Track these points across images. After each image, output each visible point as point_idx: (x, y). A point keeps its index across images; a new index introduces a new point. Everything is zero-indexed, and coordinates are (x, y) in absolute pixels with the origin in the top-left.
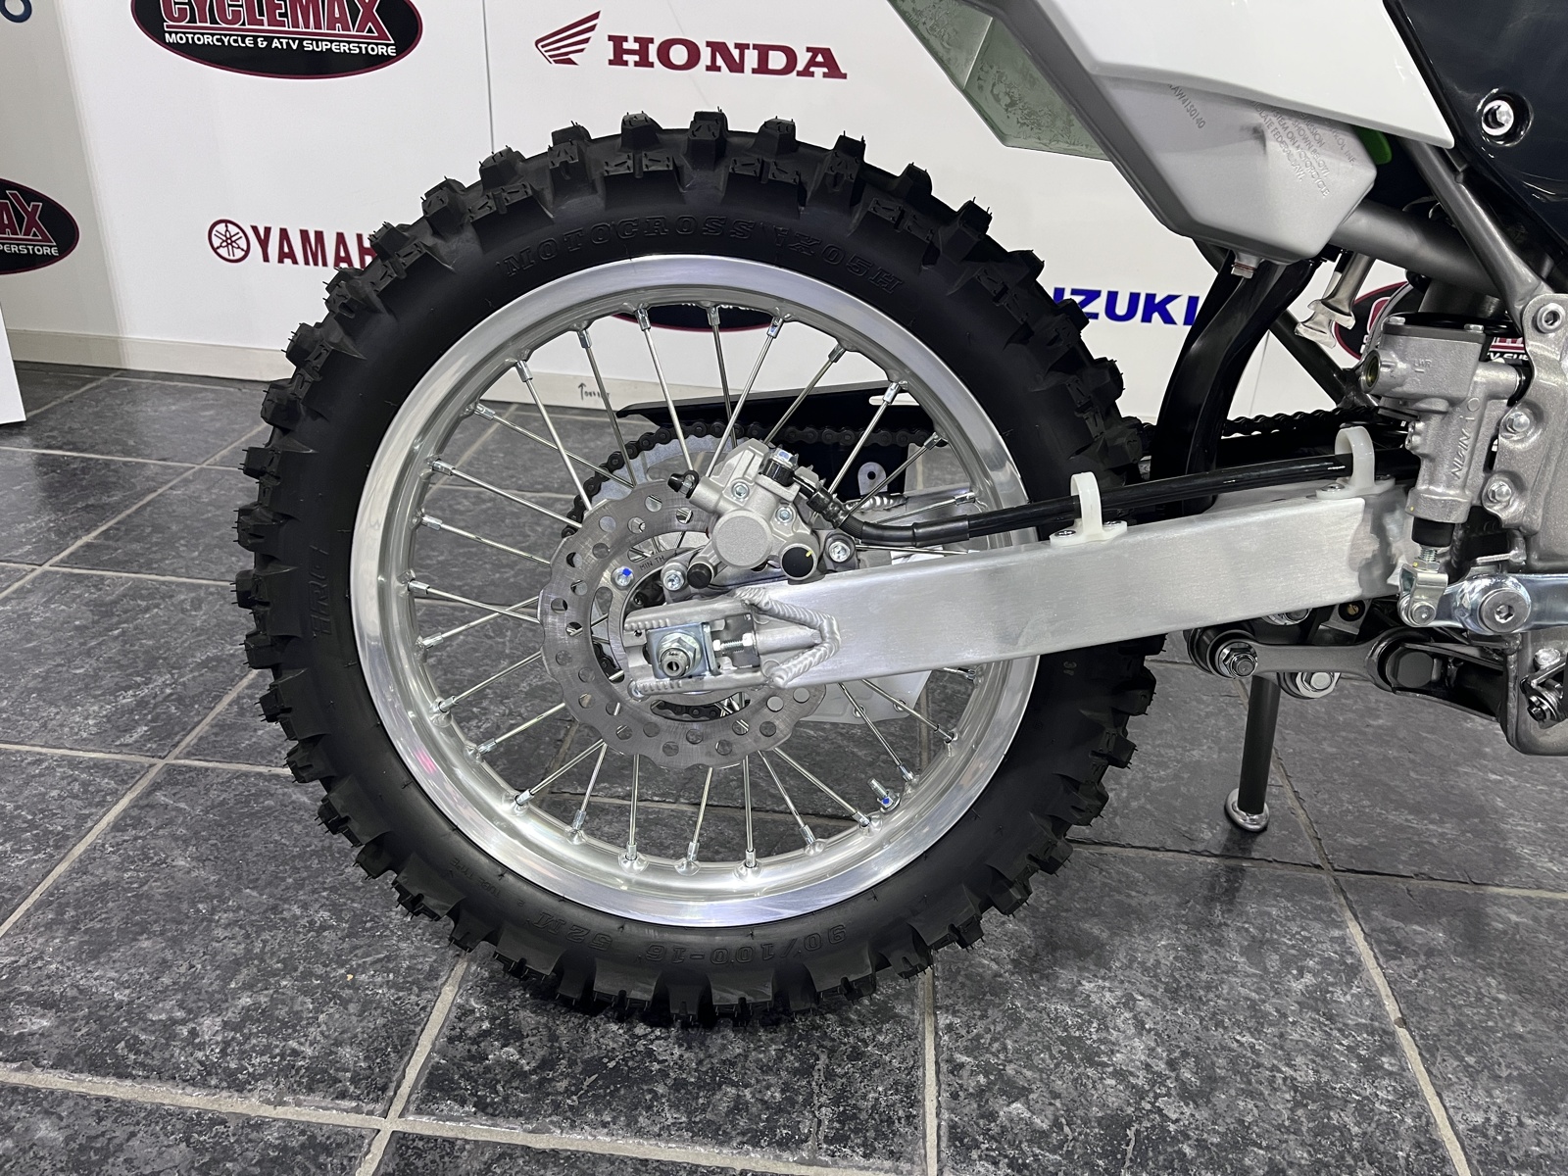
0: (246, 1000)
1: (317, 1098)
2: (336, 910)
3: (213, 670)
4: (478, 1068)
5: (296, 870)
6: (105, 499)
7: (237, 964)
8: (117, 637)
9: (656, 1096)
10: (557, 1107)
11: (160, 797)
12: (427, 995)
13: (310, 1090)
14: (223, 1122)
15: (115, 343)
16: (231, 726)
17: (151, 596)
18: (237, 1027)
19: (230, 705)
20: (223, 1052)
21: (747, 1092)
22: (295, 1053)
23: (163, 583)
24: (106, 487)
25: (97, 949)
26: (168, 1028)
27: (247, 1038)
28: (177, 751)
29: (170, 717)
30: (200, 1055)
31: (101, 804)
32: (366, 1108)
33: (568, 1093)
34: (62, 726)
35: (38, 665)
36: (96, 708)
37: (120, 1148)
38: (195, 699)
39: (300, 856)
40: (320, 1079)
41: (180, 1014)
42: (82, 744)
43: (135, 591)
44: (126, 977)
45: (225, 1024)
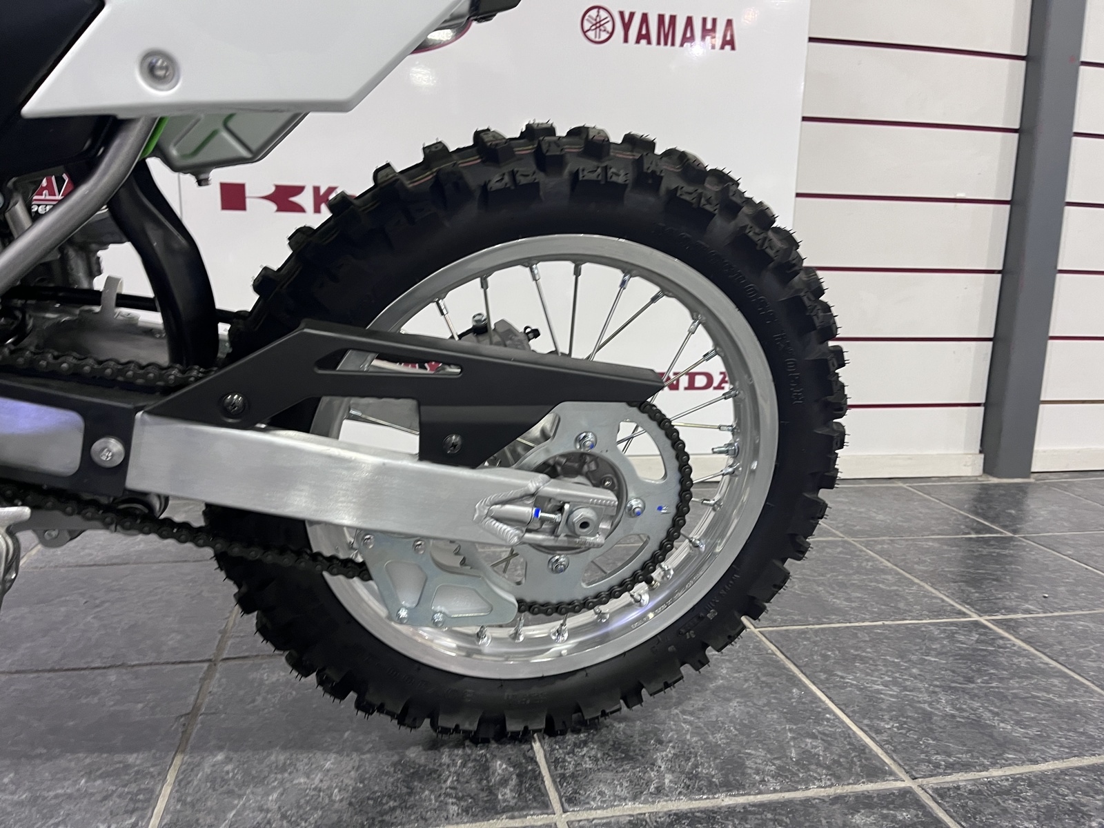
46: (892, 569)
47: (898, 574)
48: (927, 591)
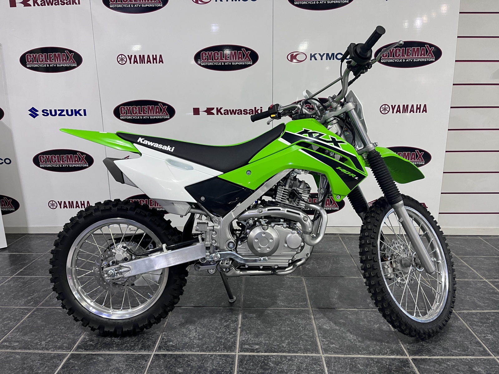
0: (49, 339)
1: (60, 350)
2: (65, 327)
3: (46, 292)
4: (86, 345)
5: (59, 322)
6: (25, 262)
7: (48, 335)
8: (27, 288)
9: (113, 346)
10: (97, 349)
11: (35, 313)
12: (79, 337)
13: (59, 349)
14: (45, 354)
15: (27, 228)
16: (49, 301)
17: (34, 280)
18: (47, 343)
19: (49, 297)
20: (45, 346)
21: (128, 345)
22: (57, 345)
23: (36, 277)
24: (25, 260)
25: (25, 334)
26: (37, 343)
27: (49, 344)
28: (38, 306)
29: (37, 300)
30: (42, 346)
31: (25, 314)
32: (67, 351)
33: (99, 347)
34: (18, 303)
35: (13, 293)
36: (24, 300)
37: (29, 358)
38: (42, 297)
39: (60, 319)
40: (61, 348)
41: (39, 342)
42: (22, 306)
43: (31, 279)
44: (30, 337)
45: (46, 342)
46: (467, 266)
47: (468, 267)
48: (475, 272)
